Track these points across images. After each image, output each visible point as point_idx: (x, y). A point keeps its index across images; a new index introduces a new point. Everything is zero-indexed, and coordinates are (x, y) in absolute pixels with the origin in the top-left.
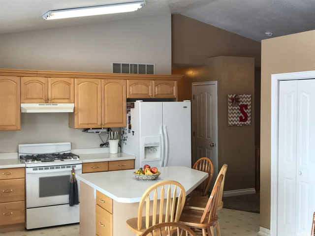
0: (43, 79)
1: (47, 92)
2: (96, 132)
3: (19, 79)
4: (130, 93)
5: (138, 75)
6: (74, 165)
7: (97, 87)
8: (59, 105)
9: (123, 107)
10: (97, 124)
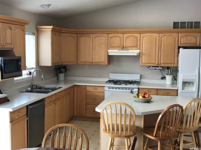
0: (121, 35)
1: (123, 43)
2: (155, 69)
3: (107, 36)
4: (181, 42)
5: (193, 29)
6: (133, 89)
7: (156, 39)
8: (130, 51)
9: (175, 52)
10: (155, 63)
